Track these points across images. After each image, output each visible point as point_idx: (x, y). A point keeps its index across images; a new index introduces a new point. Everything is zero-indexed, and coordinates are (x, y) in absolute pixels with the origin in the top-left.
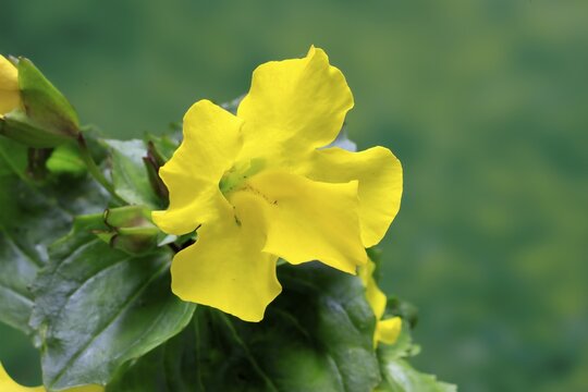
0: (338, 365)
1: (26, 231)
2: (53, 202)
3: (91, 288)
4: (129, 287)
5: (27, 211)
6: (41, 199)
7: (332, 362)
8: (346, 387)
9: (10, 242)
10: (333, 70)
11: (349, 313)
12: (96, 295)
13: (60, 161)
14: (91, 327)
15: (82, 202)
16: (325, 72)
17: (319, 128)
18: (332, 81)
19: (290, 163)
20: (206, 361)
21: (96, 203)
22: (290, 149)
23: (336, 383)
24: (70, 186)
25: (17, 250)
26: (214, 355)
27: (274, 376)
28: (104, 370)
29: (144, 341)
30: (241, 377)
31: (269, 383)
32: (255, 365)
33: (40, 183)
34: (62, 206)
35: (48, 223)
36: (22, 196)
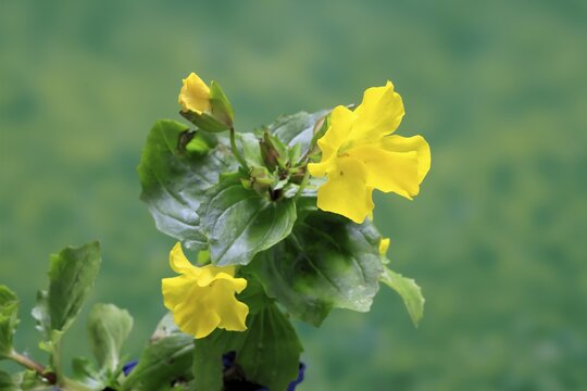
0: (359, 263)
1: (174, 184)
2: (188, 168)
3: (230, 213)
4: (248, 214)
5: (176, 172)
6: (182, 166)
7: (354, 261)
8: (364, 275)
9: (164, 189)
10: (396, 94)
11: (364, 234)
12: (232, 218)
13: (195, 145)
14: (232, 235)
15: (205, 168)
16: (392, 96)
17: (387, 125)
18: (396, 101)
19: (370, 143)
20: (285, 259)
21: (212, 170)
22: (370, 135)
23: (358, 273)
24: (198, 159)
25: (168, 194)
26: (288, 256)
27: (322, 269)
28: (244, 256)
29: (264, 242)
30: (303, 269)
31: (319, 273)
32: (311, 263)
33: (181, 157)
34: (194, 171)
35: (187, 180)
36: (173, 163)
